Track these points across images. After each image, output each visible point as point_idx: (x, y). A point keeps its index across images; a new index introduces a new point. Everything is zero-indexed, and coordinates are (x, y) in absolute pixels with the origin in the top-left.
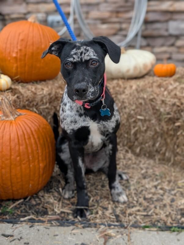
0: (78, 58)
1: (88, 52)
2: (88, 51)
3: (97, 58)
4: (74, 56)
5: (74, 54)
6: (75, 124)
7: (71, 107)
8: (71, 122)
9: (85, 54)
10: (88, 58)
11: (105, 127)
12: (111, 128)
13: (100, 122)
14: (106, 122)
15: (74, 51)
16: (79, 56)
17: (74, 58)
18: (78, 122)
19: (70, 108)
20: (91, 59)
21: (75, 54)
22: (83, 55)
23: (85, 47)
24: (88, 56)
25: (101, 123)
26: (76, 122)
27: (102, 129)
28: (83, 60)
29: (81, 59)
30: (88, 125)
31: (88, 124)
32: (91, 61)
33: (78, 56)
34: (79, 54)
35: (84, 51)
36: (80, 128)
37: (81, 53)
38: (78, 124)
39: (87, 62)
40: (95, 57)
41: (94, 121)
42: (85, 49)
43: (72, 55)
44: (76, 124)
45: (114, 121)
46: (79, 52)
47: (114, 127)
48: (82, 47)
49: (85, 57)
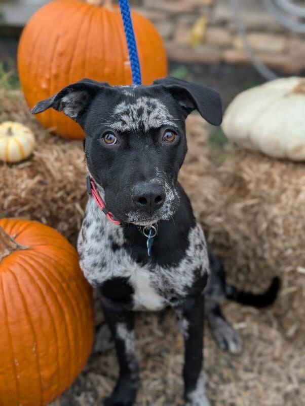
0: (134, 121)
1: (157, 110)
2: (154, 107)
3: (176, 126)
4: (125, 118)
5: (122, 114)
6: (100, 271)
8: (95, 265)
9: (149, 113)
10: (157, 124)
11: (166, 282)
12: (182, 287)
13: (154, 268)
14: (167, 271)
15: (121, 107)
16: (135, 117)
17: (124, 123)
18: (108, 265)
19: (98, 231)
20: (163, 126)
21: (127, 113)
22: (145, 115)
23: (146, 99)
24: (157, 118)
25: (155, 270)
26: (103, 265)
27: (160, 285)
28: (147, 128)
29: (142, 126)
30: (127, 275)
31: (126, 271)
32: (163, 131)
33: (133, 118)
34: (135, 113)
35: (146, 108)
36: (110, 278)
37: (140, 112)
38: (108, 269)
39: (155, 132)
40: (171, 124)
41: (143, 266)
42: (148, 104)
43: (117, 116)
44: (104, 268)
45: (187, 272)
46: (135, 109)
47: (190, 285)
48: (139, 100)
49: (151, 122)
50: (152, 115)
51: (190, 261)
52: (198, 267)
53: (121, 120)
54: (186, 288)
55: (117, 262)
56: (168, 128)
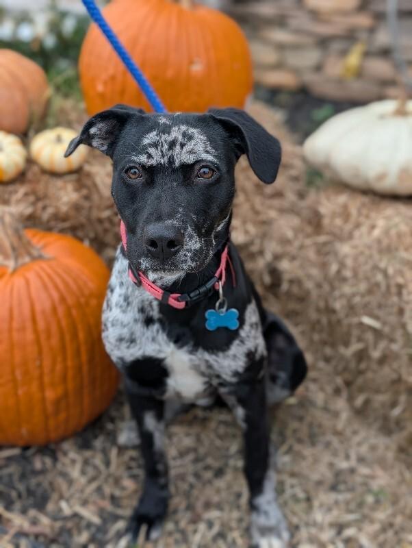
0: (163, 156)
1: (193, 142)
2: (190, 138)
3: (215, 161)
4: (152, 150)
5: (150, 145)
6: (128, 347)
7: (126, 298)
8: (121, 340)
9: (182, 146)
10: (190, 159)
11: (210, 367)
12: (230, 373)
13: (197, 351)
14: (214, 357)
15: (151, 137)
16: (164, 150)
17: (150, 156)
18: (138, 342)
19: (122, 299)
20: (197, 162)
21: (155, 145)
22: (178, 148)
23: (183, 128)
24: (191, 152)
26: (132, 341)
27: (203, 368)
29: (171, 161)
30: (161, 356)
31: (160, 351)
32: (197, 167)
33: (162, 152)
34: (166, 146)
35: (180, 139)
36: (140, 358)
38: (138, 347)
39: (187, 169)
40: (210, 158)
41: (181, 347)
42: (184, 135)
43: (145, 147)
44: (132, 345)
45: (238, 355)
46: (166, 141)
47: (241, 370)
48: (175, 129)
49: (183, 156)
50: (185, 149)
51: (242, 342)
52: (253, 349)
53: (147, 153)
54: (236, 374)
55: (150, 339)
56: (204, 164)
